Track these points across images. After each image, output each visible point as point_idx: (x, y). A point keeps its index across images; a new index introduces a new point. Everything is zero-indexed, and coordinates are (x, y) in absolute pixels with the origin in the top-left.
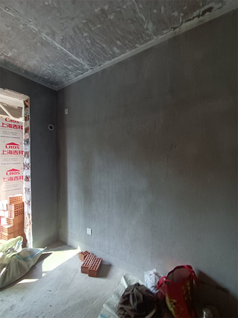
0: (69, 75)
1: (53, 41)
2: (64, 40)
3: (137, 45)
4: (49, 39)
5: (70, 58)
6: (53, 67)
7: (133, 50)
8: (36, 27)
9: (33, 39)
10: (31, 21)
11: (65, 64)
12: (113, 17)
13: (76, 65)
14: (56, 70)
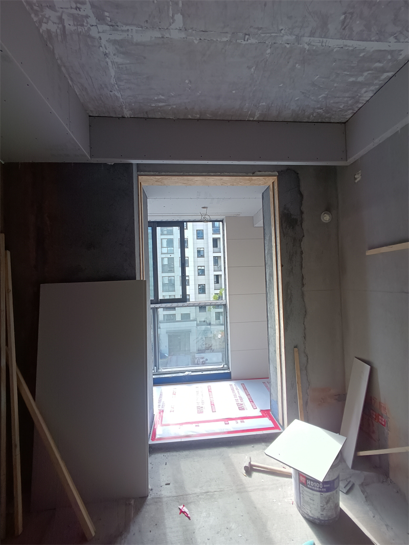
0: (360, 97)
1: (325, 40)
2: (348, 21)
4: (316, 41)
5: (361, 55)
6: (325, 98)
8: (291, 34)
9: (288, 62)
10: (282, 29)
11: (351, 76)
13: (378, 65)
14: (332, 101)
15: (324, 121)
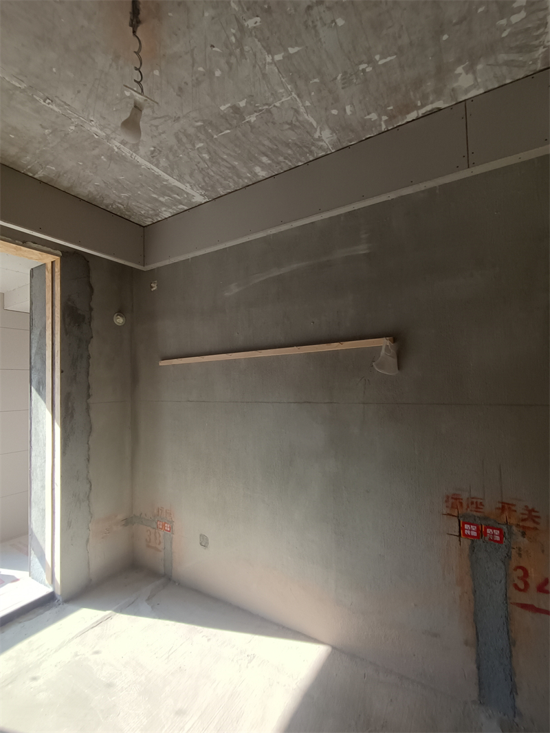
0: (160, 212)
1: (134, 154)
2: (156, 154)
4: (126, 150)
5: (165, 183)
6: (128, 198)
8: (101, 130)
9: (93, 150)
10: (92, 121)
11: (154, 193)
12: (255, 119)
14: (133, 204)
15: (123, 216)
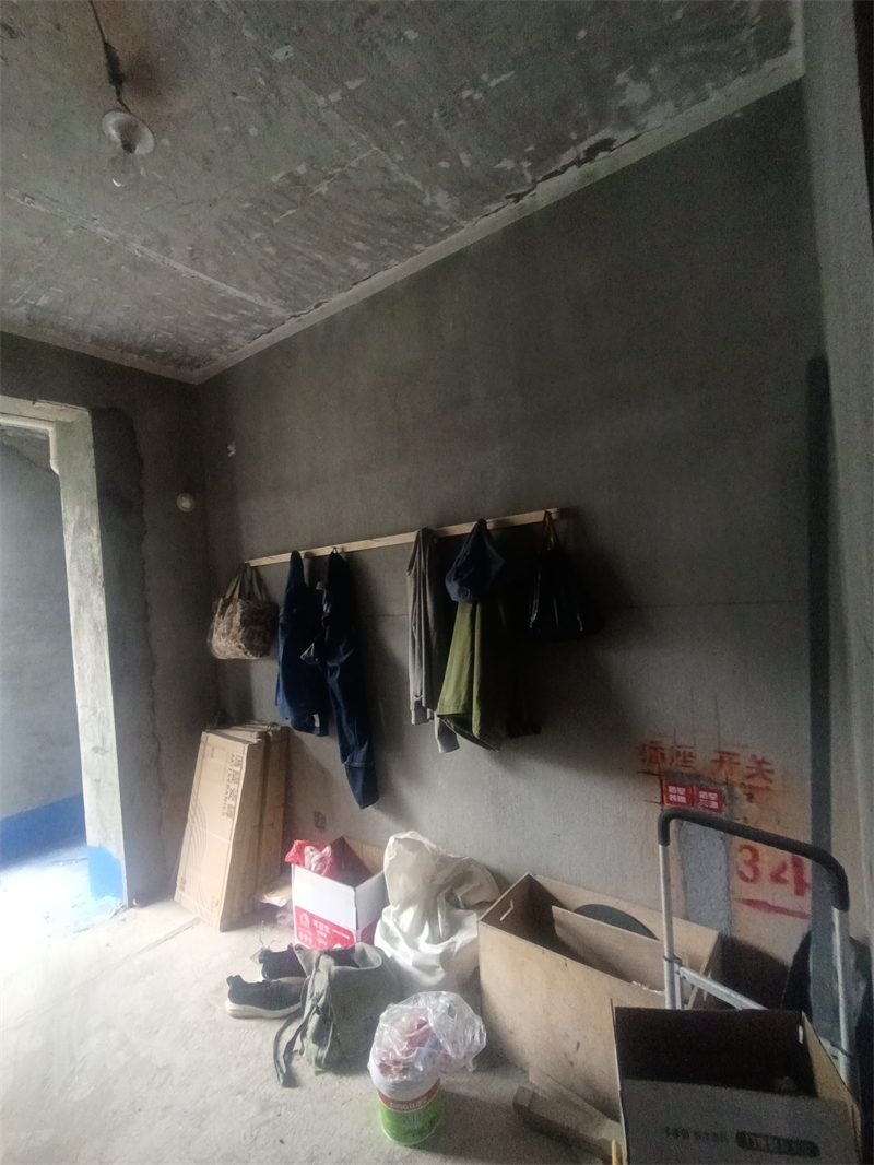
0: (228, 337)
1: (167, 258)
2: (197, 254)
3: (418, 247)
6: (175, 322)
7: (410, 260)
8: (111, 230)
9: (108, 258)
10: (95, 219)
12: (327, 189)
13: (244, 312)
